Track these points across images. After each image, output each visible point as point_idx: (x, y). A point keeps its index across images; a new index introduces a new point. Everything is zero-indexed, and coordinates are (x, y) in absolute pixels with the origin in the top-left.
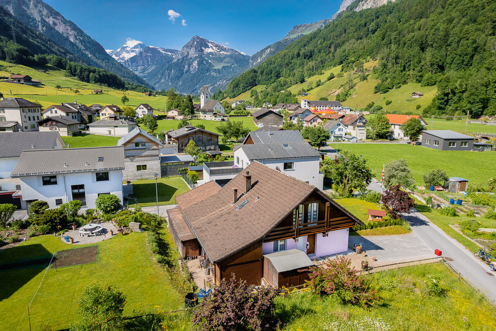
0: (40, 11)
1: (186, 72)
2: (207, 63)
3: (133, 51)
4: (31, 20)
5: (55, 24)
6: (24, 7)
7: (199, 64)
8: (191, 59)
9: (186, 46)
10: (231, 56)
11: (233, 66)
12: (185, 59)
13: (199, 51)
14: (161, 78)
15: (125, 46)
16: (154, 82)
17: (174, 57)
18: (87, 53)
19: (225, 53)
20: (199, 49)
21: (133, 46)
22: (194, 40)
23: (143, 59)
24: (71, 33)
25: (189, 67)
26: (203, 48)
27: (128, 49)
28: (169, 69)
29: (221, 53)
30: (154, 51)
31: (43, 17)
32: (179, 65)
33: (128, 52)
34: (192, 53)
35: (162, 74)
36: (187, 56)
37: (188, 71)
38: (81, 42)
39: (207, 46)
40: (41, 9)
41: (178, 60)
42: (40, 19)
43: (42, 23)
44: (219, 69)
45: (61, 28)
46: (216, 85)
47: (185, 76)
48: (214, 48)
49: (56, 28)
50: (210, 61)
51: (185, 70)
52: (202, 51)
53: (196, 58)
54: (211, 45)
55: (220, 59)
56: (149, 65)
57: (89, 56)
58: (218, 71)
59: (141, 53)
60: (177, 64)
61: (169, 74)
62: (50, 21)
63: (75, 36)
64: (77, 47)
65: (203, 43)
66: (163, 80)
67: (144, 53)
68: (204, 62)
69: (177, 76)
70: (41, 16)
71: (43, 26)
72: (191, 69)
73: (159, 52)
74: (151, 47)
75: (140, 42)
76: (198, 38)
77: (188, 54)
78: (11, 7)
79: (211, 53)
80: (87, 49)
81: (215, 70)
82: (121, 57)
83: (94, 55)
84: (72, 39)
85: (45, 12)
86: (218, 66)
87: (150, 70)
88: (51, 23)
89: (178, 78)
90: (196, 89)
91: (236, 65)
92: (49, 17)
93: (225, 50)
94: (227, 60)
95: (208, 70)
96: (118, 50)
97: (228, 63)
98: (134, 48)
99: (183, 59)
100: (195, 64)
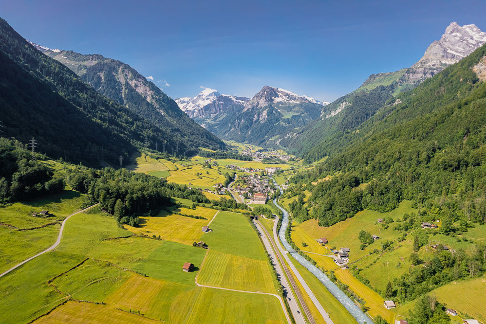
0: (126, 75)
1: (256, 122)
2: (276, 112)
3: (207, 99)
4: (117, 84)
5: (136, 86)
6: (113, 73)
7: (268, 114)
8: (261, 108)
9: (257, 96)
10: (301, 105)
11: (303, 115)
12: (255, 109)
13: (269, 100)
14: (231, 127)
15: (201, 94)
16: (224, 131)
17: (244, 105)
18: (161, 111)
19: (295, 102)
20: (269, 98)
21: (208, 95)
22: (264, 90)
23: (215, 107)
24: (149, 93)
25: (259, 117)
26: (273, 98)
27: (204, 97)
28: (239, 118)
29: (291, 101)
30: (227, 99)
31: (128, 80)
32: (249, 115)
33: (203, 99)
34: (263, 103)
35: (233, 124)
36: (257, 106)
37: (258, 120)
38: (157, 101)
39: (276, 96)
40: (127, 74)
41: (248, 109)
42: (124, 83)
43: (125, 86)
44: (288, 119)
45: (140, 90)
46: (285, 138)
47: (254, 126)
48: (284, 97)
49: (137, 90)
50: (279, 111)
51: (255, 119)
52: (272, 100)
53: (266, 107)
54: (281, 94)
55: (290, 109)
56: (221, 113)
57: (163, 114)
58: (288, 121)
59: (214, 102)
60: (246, 114)
61: (239, 123)
62: (133, 83)
63: (152, 96)
64: (152, 106)
65: (273, 93)
66: (233, 129)
67: (217, 101)
68: (274, 112)
69: (247, 126)
70: (126, 80)
71: (126, 89)
72: (261, 119)
73: (231, 100)
74: (224, 95)
75: (215, 91)
76: (269, 88)
77: (258, 104)
78: (103, 74)
79: (281, 103)
80: (162, 107)
81: (285, 119)
82: (197, 104)
83: (167, 113)
84: (149, 100)
85: (130, 75)
86: (288, 116)
87: (221, 118)
88: (133, 85)
89: (247, 127)
90: (264, 140)
91: (306, 114)
92: (132, 80)
93: (295, 99)
94: (297, 109)
95: (277, 120)
96: (195, 98)
97: (297, 112)
98: (209, 95)
99: (253, 109)
100: (265, 113)
